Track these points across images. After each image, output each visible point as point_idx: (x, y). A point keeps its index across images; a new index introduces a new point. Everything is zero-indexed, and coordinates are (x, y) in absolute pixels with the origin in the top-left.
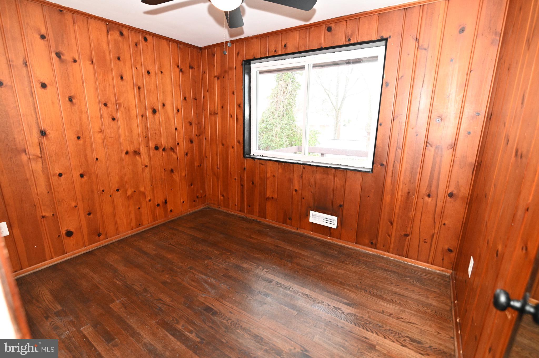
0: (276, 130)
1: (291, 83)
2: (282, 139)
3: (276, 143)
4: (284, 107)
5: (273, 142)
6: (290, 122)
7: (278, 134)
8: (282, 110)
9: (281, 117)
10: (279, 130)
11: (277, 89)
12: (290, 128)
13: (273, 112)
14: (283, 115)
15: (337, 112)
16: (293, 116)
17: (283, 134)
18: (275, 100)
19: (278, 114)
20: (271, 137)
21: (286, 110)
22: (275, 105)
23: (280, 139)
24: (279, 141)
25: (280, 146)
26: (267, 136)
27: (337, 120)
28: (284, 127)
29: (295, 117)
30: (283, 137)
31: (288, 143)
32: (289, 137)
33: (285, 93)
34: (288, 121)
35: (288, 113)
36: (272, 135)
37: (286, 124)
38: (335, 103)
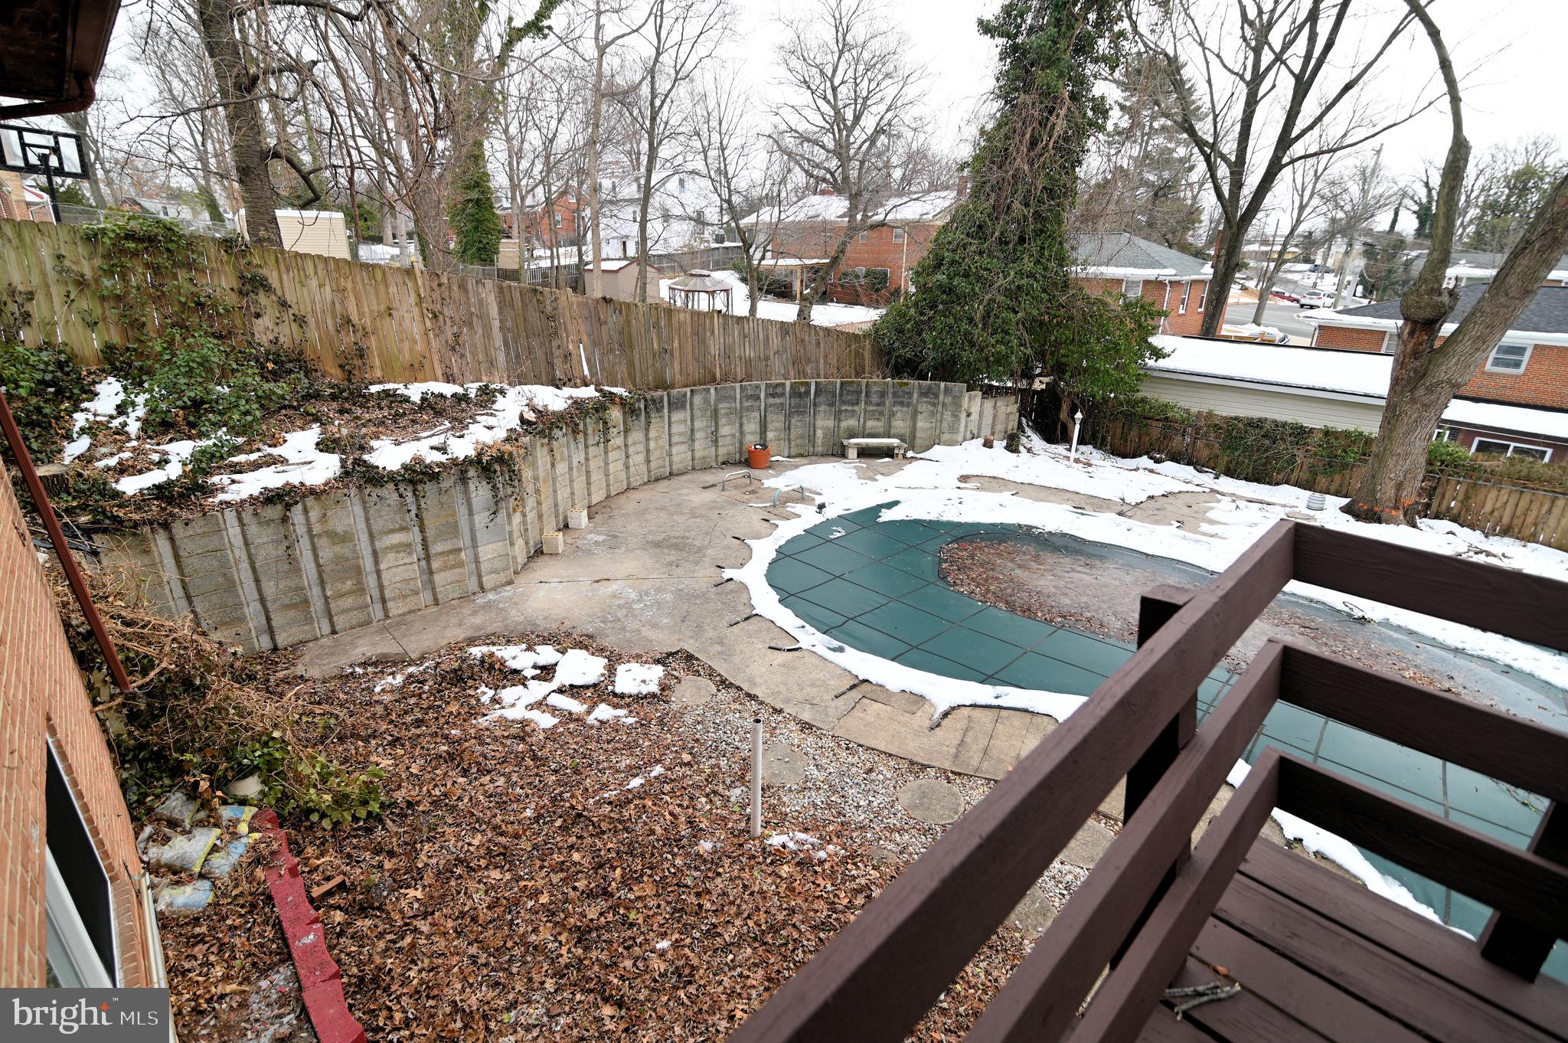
0: (987, 297)
1: (1068, 101)
2: (1007, 333)
3: (981, 350)
4: (1027, 205)
5: (972, 344)
6: (1045, 269)
7: (992, 314)
8: (1021, 217)
9: (1011, 246)
10: (1000, 298)
11: (1003, 131)
12: (1044, 291)
13: (980, 227)
14: (1022, 240)
15: (1235, 229)
16: (1061, 243)
17: (1012, 315)
18: (995, 176)
19: (1002, 233)
20: (965, 326)
21: (1037, 215)
22: (993, 195)
23: (999, 337)
24: (993, 341)
25: (998, 362)
26: (951, 320)
28: (1019, 287)
29: (1066, 246)
30: (1012, 329)
31: (1029, 351)
32: (1037, 327)
33: (1040, 146)
34: (1038, 262)
35: (1042, 231)
36: (971, 320)
37: (1031, 275)
38: (1226, 190)
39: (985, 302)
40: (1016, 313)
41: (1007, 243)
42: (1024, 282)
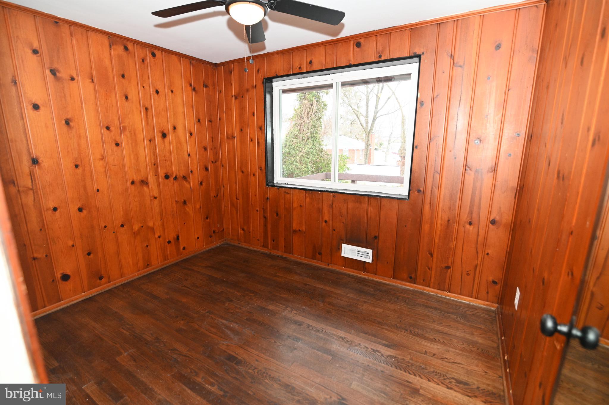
0: (300, 155)
1: (316, 102)
2: (307, 165)
3: (300, 170)
4: (308, 130)
5: (297, 168)
6: (316, 146)
7: (302, 160)
8: (307, 133)
10: (304, 155)
11: (300, 110)
12: (316, 153)
13: (296, 135)
14: (308, 139)
15: (368, 135)
16: (319, 140)
17: (308, 160)
18: (299, 122)
19: (302, 137)
20: (295, 163)
21: (311, 132)
22: (299, 127)
23: (305, 166)
24: (303, 167)
25: (305, 173)
26: (291, 162)
27: (367, 143)
28: (309, 152)
29: (321, 140)
30: (308, 163)
31: (314, 170)
32: (315, 162)
33: (310, 114)
34: (313, 145)
35: (314, 136)
36: (296, 161)
37: (312, 148)
38: (364, 125)
39: (300, 156)
40: (309, 159)
41: (304, 140)
42: (310, 150)
